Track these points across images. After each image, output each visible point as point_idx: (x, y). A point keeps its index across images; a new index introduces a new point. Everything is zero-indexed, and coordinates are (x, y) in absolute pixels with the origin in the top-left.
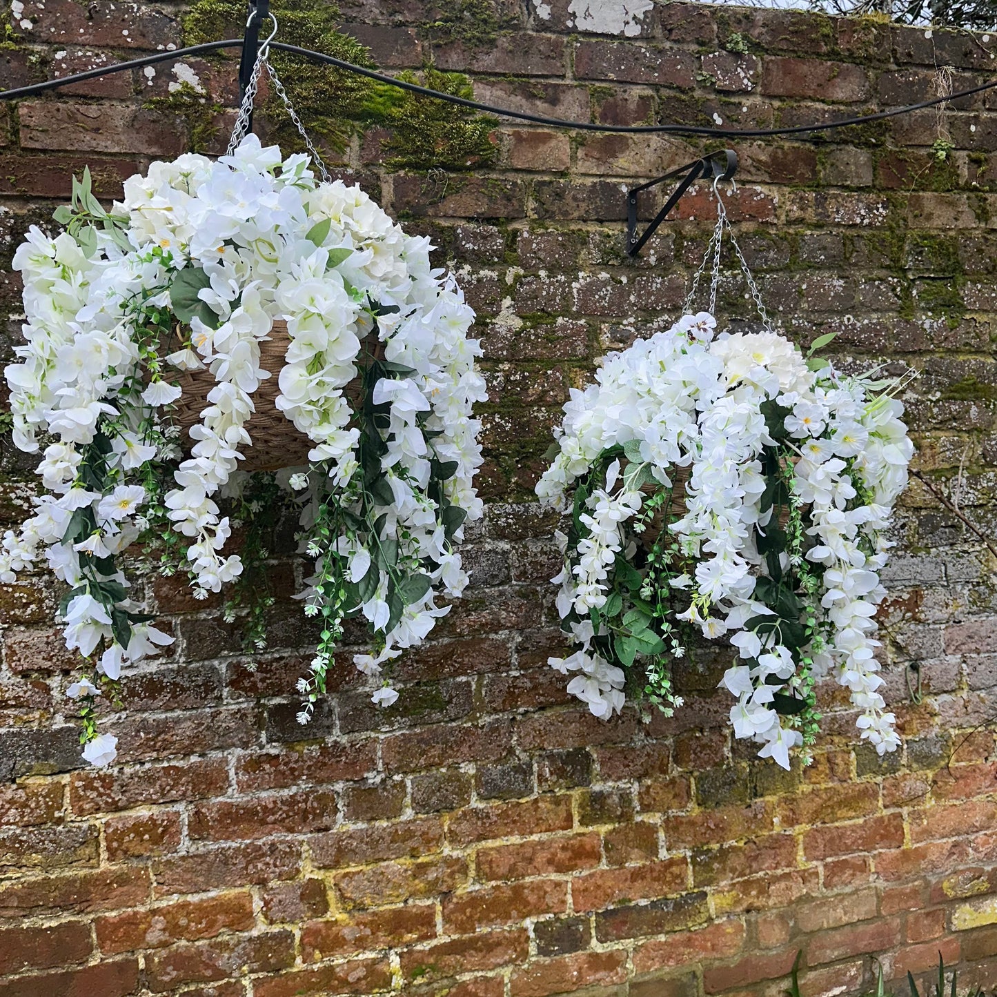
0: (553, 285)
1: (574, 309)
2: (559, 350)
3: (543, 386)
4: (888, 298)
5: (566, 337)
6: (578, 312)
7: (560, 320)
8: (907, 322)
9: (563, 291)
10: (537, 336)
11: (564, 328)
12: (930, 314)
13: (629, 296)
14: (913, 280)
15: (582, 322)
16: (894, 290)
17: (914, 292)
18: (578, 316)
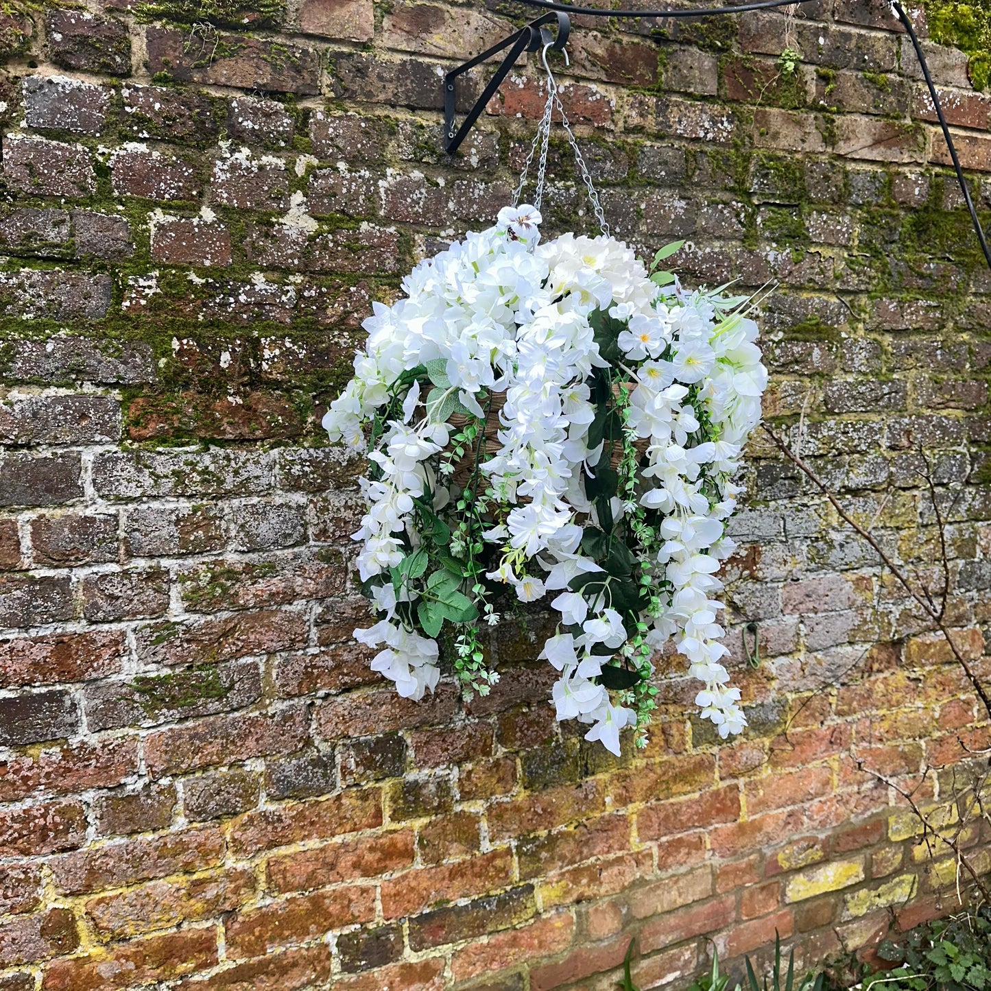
0: (355, 181)
1: (382, 213)
2: (364, 262)
3: (345, 306)
4: (731, 225)
5: (372, 247)
6: (387, 217)
7: (364, 226)
8: (751, 252)
9: (368, 189)
10: (336, 243)
11: (370, 236)
12: (774, 245)
13: (447, 202)
14: (758, 206)
15: (392, 229)
16: (738, 215)
17: (759, 220)
18: (386, 222)
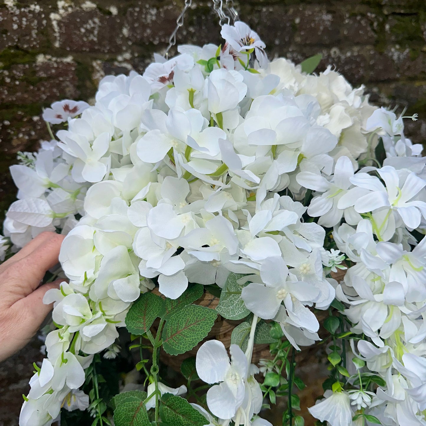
0: (26, 16)
1: (57, 45)
2: (44, 93)
3: (30, 135)
4: (367, 32)
5: (50, 78)
6: (62, 47)
7: (41, 59)
8: (381, 54)
9: (40, 24)
10: (13, 78)
11: (46, 67)
12: (397, 47)
13: (121, 29)
14: (387, 16)
15: (69, 59)
16: (372, 24)
17: (387, 27)
18: (61, 53)
